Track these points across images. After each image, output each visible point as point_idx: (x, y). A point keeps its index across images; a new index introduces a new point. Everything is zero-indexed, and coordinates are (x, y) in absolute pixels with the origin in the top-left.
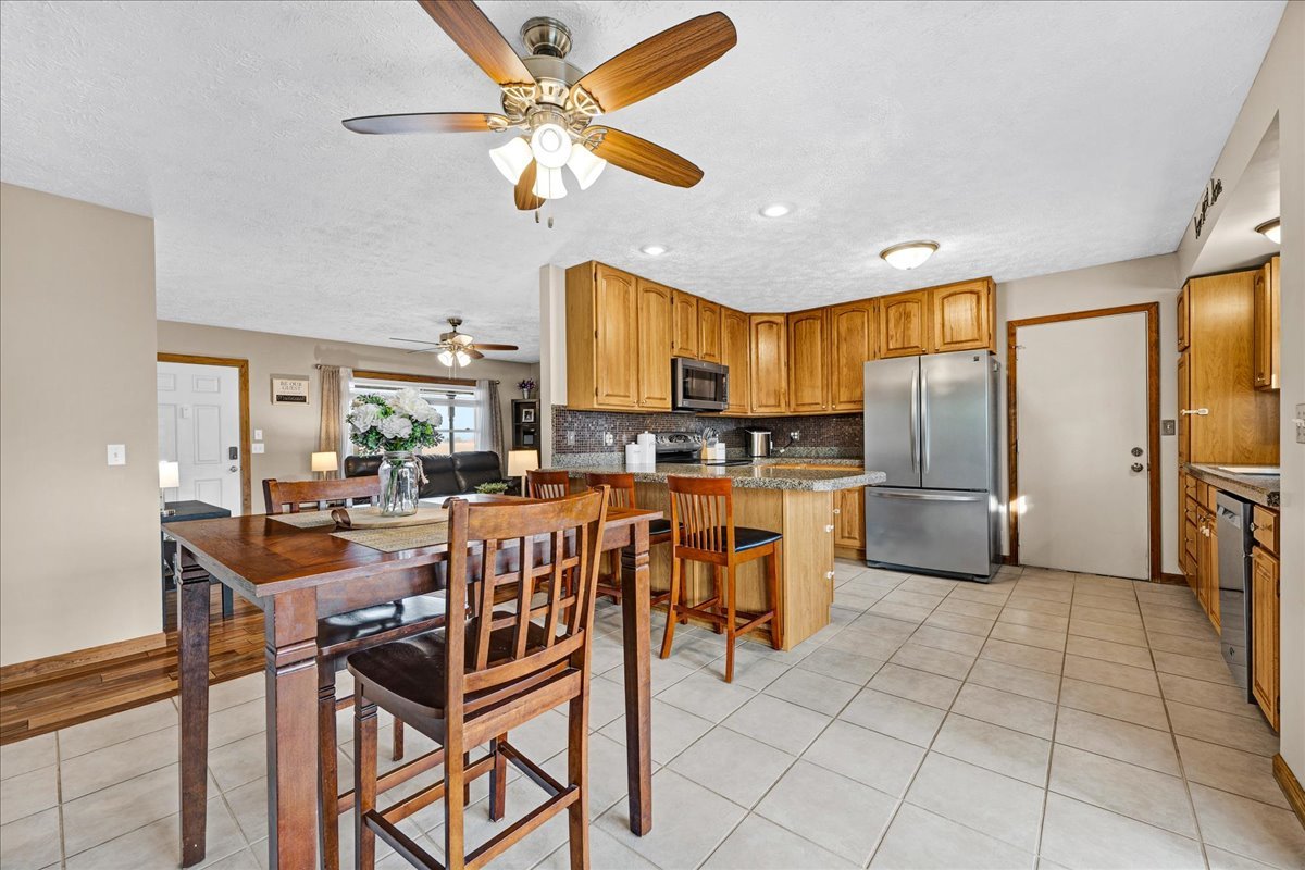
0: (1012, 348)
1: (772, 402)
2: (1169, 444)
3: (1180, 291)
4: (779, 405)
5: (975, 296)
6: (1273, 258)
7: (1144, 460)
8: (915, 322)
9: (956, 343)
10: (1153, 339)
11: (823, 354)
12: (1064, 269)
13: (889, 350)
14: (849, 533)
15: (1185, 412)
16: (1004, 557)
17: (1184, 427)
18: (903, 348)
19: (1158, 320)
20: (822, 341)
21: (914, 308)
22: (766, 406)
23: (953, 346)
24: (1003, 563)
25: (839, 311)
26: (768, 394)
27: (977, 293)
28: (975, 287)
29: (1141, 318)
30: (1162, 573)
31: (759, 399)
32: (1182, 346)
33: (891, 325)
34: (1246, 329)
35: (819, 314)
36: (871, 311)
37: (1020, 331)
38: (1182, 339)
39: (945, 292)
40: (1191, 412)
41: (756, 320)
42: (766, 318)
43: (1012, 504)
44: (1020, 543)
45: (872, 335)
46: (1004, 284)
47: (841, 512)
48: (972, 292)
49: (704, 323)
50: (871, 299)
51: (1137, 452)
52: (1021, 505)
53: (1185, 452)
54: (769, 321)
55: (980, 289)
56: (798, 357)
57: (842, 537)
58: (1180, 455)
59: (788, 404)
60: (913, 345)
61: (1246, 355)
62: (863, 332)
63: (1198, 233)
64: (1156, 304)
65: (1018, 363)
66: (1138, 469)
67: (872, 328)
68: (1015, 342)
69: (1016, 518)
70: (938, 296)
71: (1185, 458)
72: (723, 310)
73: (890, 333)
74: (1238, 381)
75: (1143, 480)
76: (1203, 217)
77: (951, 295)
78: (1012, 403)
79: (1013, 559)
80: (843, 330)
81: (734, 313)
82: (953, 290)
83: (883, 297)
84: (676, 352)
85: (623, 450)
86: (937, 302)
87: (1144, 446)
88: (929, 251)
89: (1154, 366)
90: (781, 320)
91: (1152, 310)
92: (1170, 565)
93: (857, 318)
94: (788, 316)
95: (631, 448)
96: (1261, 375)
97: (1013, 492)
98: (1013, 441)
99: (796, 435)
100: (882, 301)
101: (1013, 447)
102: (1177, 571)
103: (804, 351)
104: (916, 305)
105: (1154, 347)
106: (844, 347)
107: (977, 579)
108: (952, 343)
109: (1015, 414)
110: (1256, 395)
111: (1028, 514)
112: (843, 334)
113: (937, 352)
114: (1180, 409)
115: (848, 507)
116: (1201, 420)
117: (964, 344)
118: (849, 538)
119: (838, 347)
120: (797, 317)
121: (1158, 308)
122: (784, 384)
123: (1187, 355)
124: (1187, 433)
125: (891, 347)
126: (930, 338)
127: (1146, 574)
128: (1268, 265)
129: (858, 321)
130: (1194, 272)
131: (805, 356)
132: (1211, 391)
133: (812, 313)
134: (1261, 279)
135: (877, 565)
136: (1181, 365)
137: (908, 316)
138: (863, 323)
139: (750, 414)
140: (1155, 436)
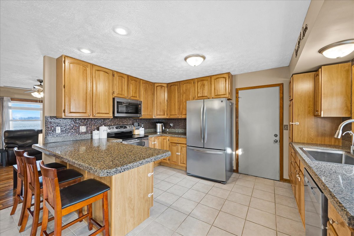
0: (237, 98)
1: (162, 113)
2: (286, 133)
3: (289, 79)
4: (164, 115)
5: (224, 79)
6: (322, 67)
7: (278, 138)
8: (206, 87)
9: (219, 95)
10: (281, 96)
11: (178, 97)
12: (254, 71)
13: (198, 97)
14: (183, 162)
15: (291, 123)
16: (234, 170)
17: (291, 128)
18: (202, 96)
19: (283, 90)
20: (178, 93)
21: (206, 83)
22: (160, 115)
23: (218, 96)
24: (234, 172)
25: (183, 83)
26: (160, 111)
27: (225, 78)
28: (225, 76)
29: (277, 88)
30: (283, 178)
31: (157, 113)
32: (290, 99)
33: (199, 88)
34: (312, 94)
35: (177, 84)
36: (193, 83)
37: (240, 92)
38: (290, 96)
39: (215, 77)
40: (293, 123)
41: (156, 85)
42: (160, 85)
43: (237, 152)
44: (239, 165)
45: (193, 91)
46: (235, 75)
47: (181, 154)
48: (224, 78)
49: (131, 85)
50: (193, 79)
51: (276, 136)
52: (240, 152)
53: (291, 137)
54: (161, 86)
55: (226, 77)
56: (171, 98)
57: (181, 163)
58: (289, 138)
59: (167, 115)
60: (205, 95)
61: (312, 103)
62: (190, 90)
63: (296, 55)
64: (282, 84)
65: (239, 103)
66: (276, 141)
67: (193, 89)
68: (238, 95)
69: (238, 156)
70: (213, 78)
71: (291, 140)
72: (141, 81)
73: (198, 91)
74: (309, 113)
75: (277, 145)
76: (299, 47)
77: (217, 78)
78: (237, 117)
79: (237, 171)
80: (184, 89)
81: (146, 82)
82: (218, 77)
83: (196, 78)
84: (115, 95)
85: (91, 133)
86: (213, 80)
87: (278, 134)
88: (202, 59)
89: (281, 106)
90: (165, 85)
91: (281, 85)
92: (286, 176)
93: (189, 86)
94: (168, 84)
95: (95, 133)
96: (317, 111)
97: (237, 148)
98: (237, 130)
99: (172, 125)
100: (196, 80)
101: (237, 132)
102: (288, 178)
103: (173, 96)
104: (206, 82)
105: (282, 99)
106: (184, 95)
107: (221, 182)
108: (217, 95)
109: (238, 120)
110: (315, 118)
111: (242, 155)
112: (184, 91)
113: (213, 98)
114: (289, 122)
115: (183, 152)
116: (296, 126)
117: (221, 96)
118: (183, 163)
119: (183, 95)
120: (170, 85)
121: (283, 85)
122: (166, 107)
123: (292, 102)
124: (292, 130)
125: (199, 96)
126: (211, 93)
127: (278, 178)
128: (320, 70)
129: (189, 87)
130: (294, 72)
131: (173, 98)
132: (300, 116)
133: (175, 83)
134: (318, 75)
135: (190, 175)
136: (290, 106)
137: (204, 85)
138: (190, 87)
139: (154, 118)
140: (281, 130)
